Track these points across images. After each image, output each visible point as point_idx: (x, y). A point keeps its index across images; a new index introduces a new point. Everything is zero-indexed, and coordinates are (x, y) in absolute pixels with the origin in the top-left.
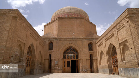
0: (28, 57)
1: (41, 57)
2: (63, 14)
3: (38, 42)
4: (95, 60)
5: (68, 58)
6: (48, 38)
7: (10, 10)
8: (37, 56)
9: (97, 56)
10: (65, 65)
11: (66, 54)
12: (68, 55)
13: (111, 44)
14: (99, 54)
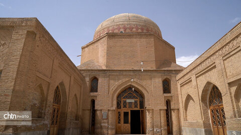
0: (55, 107)
1: (77, 106)
2: (115, 27)
3: (72, 78)
4: (176, 111)
5: (125, 106)
6: (89, 70)
7: (23, 19)
8: (70, 105)
9: (178, 103)
10: (120, 120)
11: (123, 100)
12: (125, 102)
13: (209, 83)
14: (182, 100)
